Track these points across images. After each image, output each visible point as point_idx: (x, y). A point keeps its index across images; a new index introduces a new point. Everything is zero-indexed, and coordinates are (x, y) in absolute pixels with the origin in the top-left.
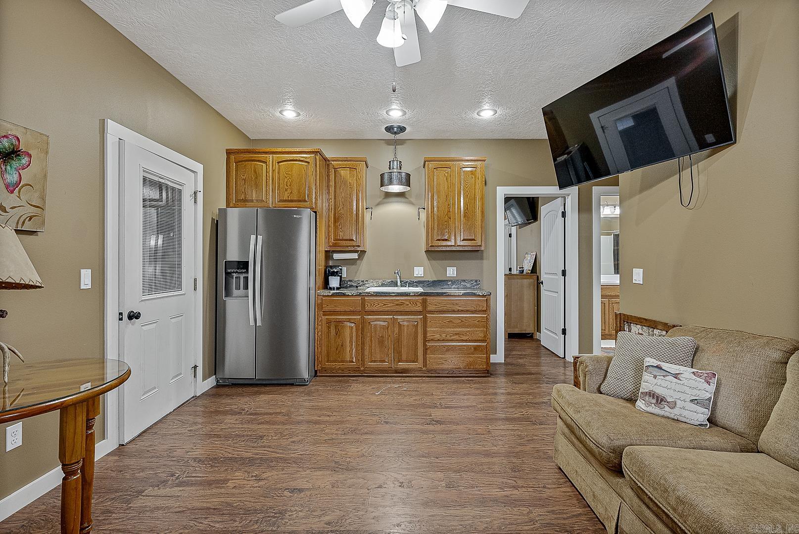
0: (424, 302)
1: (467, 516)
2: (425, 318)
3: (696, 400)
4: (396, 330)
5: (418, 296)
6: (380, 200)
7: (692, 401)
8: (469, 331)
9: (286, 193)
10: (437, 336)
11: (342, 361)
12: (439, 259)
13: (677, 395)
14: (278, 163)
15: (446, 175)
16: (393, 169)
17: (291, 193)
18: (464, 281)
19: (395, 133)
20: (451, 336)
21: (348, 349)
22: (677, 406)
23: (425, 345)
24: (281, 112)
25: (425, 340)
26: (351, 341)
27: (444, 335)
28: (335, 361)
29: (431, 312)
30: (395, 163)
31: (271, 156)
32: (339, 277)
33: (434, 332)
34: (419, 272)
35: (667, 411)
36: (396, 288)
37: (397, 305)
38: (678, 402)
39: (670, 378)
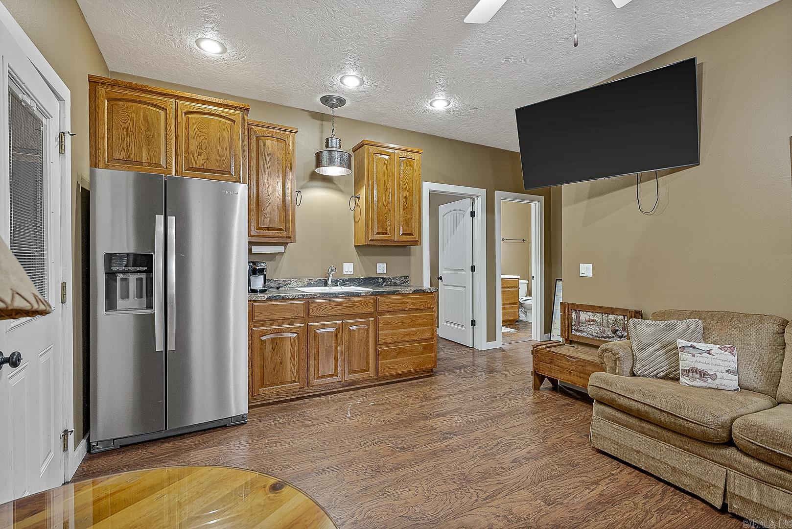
0: (376, 302)
2: (377, 320)
3: (729, 370)
4: (346, 336)
5: (369, 295)
6: (304, 182)
7: (727, 371)
8: (418, 331)
9: (200, 158)
10: (389, 340)
11: (281, 383)
12: (370, 255)
13: (715, 369)
14: (186, 113)
15: (386, 163)
16: (332, 147)
17: (208, 159)
18: (394, 278)
19: (333, 106)
20: (402, 338)
21: (289, 366)
22: (718, 377)
23: (376, 350)
24: (197, 42)
25: (377, 344)
26: (292, 357)
27: (395, 338)
28: (272, 384)
29: (382, 313)
30: (334, 140)
31: (173, 101)
32: (262, 277)
33: (386, 335)
34: (348, 269)
35: (710, 383)
36: (327, 288)
37: (347, 307)
38: (718, 374)
39: (705, 354)
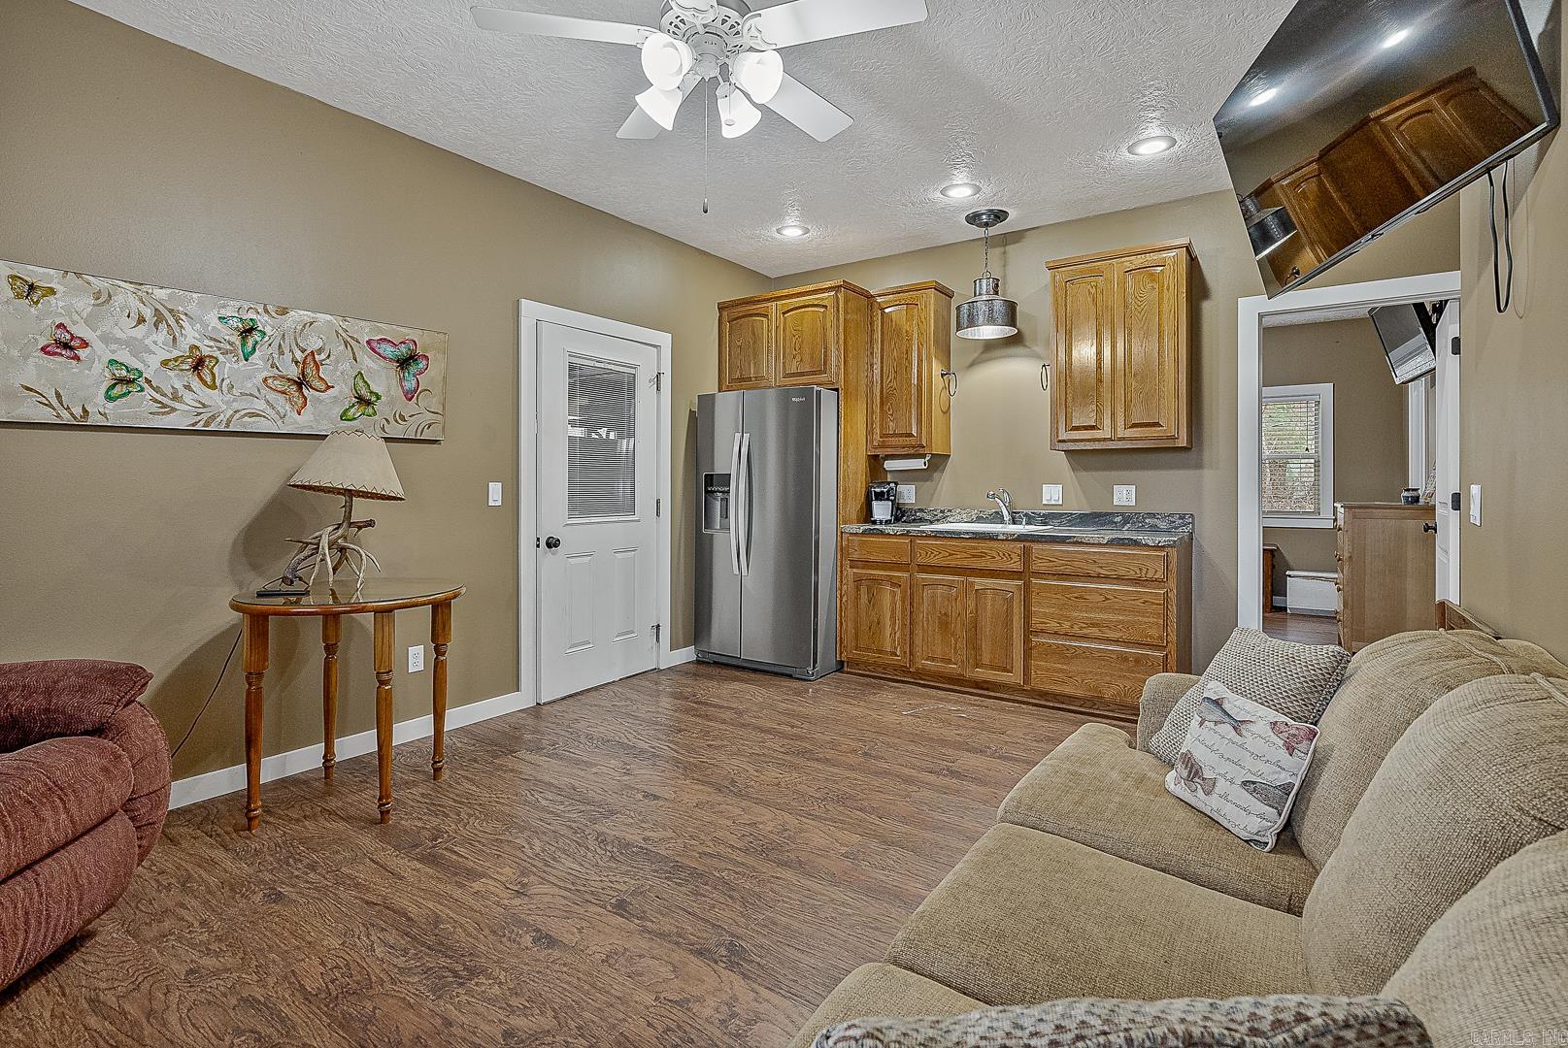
0: (1026, 554)
1: (824, 895)
2: (1027, 586)
3: (1254, 783)
4: (971, 603)
5: (1013, 540)
6: (976, 355)
7: (1245, 783)
8: (1120, 622)
9: (795, 361)
10: (1053, 625)
11: (880, 651)
12: (1097, 469)
14: (784, 313)
15: (1093, 291)
16: (980, 294)
17: (801, 360)
18: (1153, 515)
19: (987, 225)
20: (1081, 628)
21: (888, 631)
23: (1027, 641)
24: (778, 231)
25: (1028, 632)
26: (893, 617)
27: (1066, 625)
28: (867, 649)
29: (1038, 574)
30: (984, 282)
31: (774, 304)
32: (890, 503)
33: (1045, 615)
34: (1052, 495)
35: (1199, 799)
36: (1001, 525)
37: (974, 556)
